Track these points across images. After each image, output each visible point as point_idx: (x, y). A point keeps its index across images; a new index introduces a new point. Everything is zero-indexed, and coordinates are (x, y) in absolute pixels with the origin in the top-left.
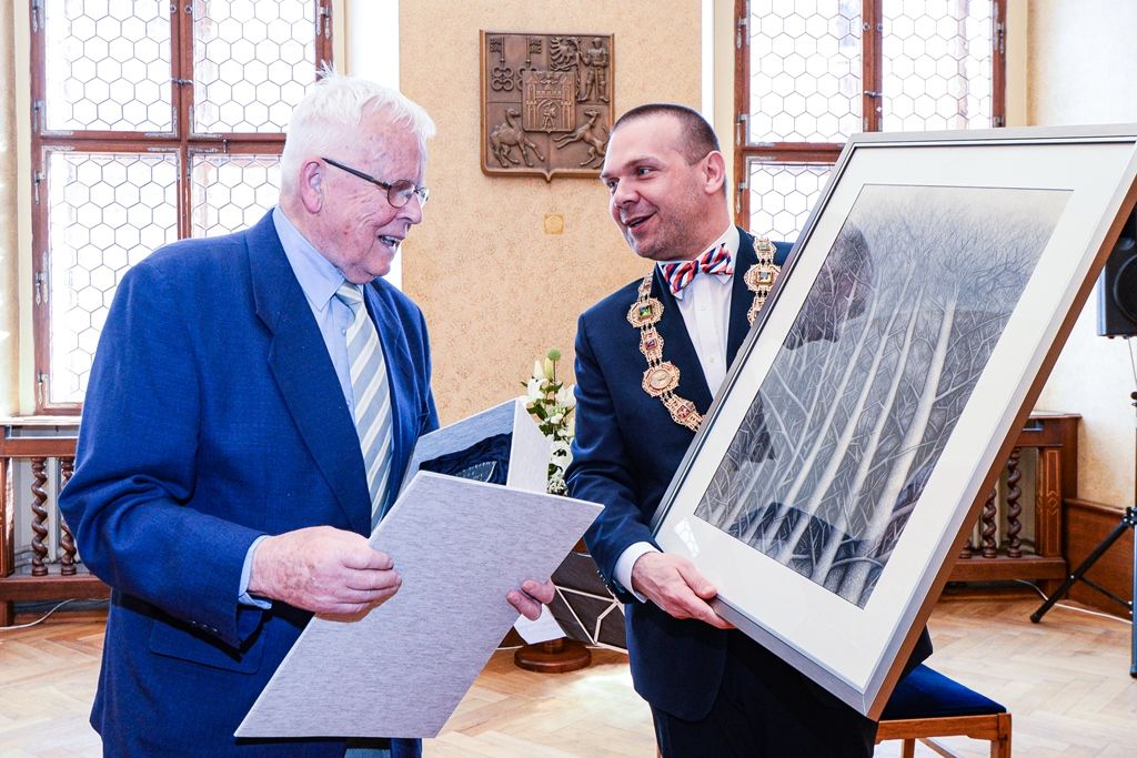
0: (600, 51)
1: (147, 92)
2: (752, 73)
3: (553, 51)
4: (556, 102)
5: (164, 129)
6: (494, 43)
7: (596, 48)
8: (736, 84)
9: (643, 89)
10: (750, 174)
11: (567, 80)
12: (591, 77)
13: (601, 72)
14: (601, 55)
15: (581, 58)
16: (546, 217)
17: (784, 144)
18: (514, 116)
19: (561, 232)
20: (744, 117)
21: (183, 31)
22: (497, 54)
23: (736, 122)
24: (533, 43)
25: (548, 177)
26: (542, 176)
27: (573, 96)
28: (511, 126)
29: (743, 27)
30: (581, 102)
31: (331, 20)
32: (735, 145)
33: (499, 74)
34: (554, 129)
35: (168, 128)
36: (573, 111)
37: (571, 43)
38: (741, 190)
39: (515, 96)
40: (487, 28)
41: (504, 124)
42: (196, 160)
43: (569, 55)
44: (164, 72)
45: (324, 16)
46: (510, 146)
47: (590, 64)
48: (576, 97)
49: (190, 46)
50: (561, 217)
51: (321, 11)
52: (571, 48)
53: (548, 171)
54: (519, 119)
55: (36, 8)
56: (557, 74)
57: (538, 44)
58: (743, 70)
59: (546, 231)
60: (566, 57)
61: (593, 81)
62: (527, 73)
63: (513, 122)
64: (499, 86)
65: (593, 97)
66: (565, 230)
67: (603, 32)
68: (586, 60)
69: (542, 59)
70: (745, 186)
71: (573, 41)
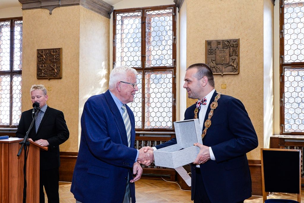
0: (235, 43)
1: (136, 58)
2: (285, 44)
3: (223, 44)
4: (224, 57)
5: (139, 67)
6: (209, 43)
7: (234, 42)
8: (280, 48)
9: (247, 52)
10: (284, 71)
11: (227, 51)
12: (233, 50)
13: (236, 48)
14: (236, 44)
15: (231, 45)
16: (222, 85)
17: (294, 63)
18: (213, 60)
19: (226, 88)
20: (283, 56)
21: (144, 44)
22: (210, 46)
23: (280, 58)
24: (218, 42)
25: (222, 75)
26: (221, 75)
27: (228, 55)
28: (213, 63)
29: (282, 33)
30: (230, 56)
31: (176, 39)
32: (280, 63)
33: (210, 51)
34: (224, 63)
35: (140, 66)
36: (228, 58)
37: (228, 42)
38: (282, 76)
39: (214, 55)
40: (207, 40)
41: (211, 63)
42: (146, 73)
43: (228, 45)
44: (139, 54)
45: (174, 39)
46: (212, 68)
47: (233, 46)
48: (229, 55)
49: (145, 48)
50: (226, 85)
51: (174, 37)
52: (228, 43)
53: (222, 73)
54: (215, 61)
55: (114, 41)
56: (224, 50)
57: (220, 42)
58: (282, 44)
59: (222, 88)
60: (227, 45)
61: (234, 51)
62: (217, 49)
63: (213, 62)
64: (210, 53)
65: (234, 54)
66: (227, 88)
67: (237, 38)
68: (232, 46)
69: (221, 46)
70: (283, 74)
71: (228, 41)
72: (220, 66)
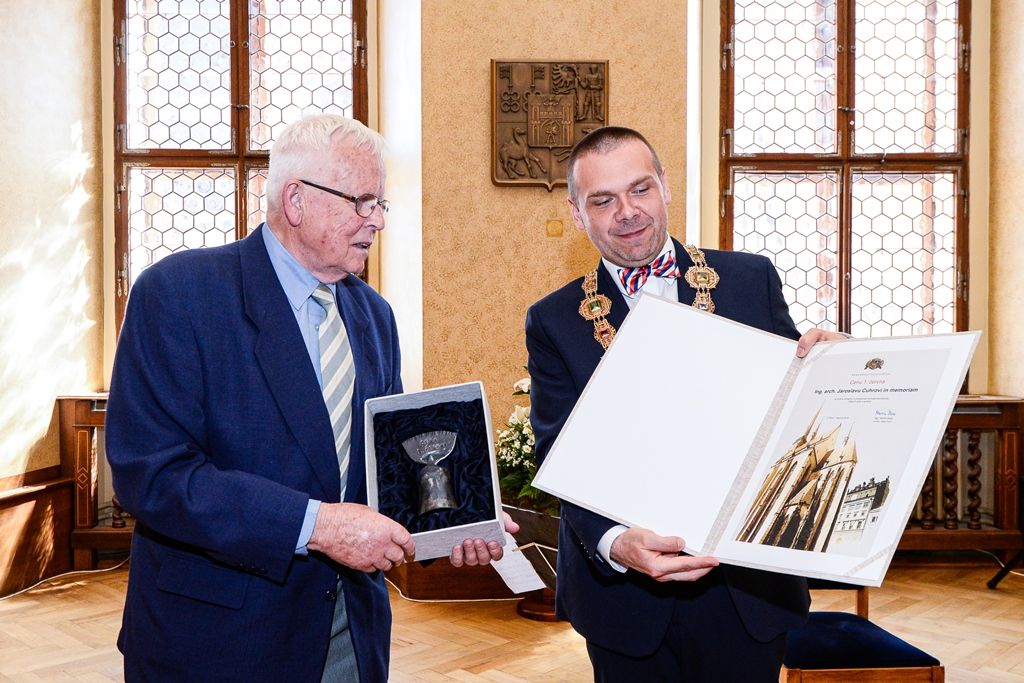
0: (595, 76)
1: (211, 116)
2: (736, 92)
3: (555, 77)
4: (557, 122)
5: (225, 147)
6: (502, 70)
7: (592, 73)
8: (721, 102)
9: (634, 109)
10: (734, 182)
11: (567, 102)
12: (588, 99)
13: (597, 95)
14: (598, 80)
15: (579, 83)
16: (548, 222)
17: (765, 154)
18: (520, 134)
19: (561, 235)
20: (729, 131)
21: (240, 64)
22: (506, 80)
23: (721, 135)
24: (537, 69)
25: (550, 186)
26: (546, 186)
27: (572, 117)
28: (517, 143)
29: (728, 51)
30: (579, 121)
31: (366, 52)
32: (721, 155)
33: (506, 98)
34: (556, 145)
35: (228, 146)
36: (572, 130)
37: (570, 69)
38: (726, 196)
39: (521, 116)
40: (496, 57)
41: (512, 142)
42: (252, 173)
43: (569, 80)
44: (224, 98)
45: (360, 48)
46: (517, 160)
47: (588, 87)
48: (575, 117)
49: (247, 76)
50: (561, 222)
51: (357, 44)
52: (571, 74)
53: (550, 183)
54: (524, 137)
55: (119, 45)
56: (558, 97)
57: (541, 70)
58: (728, 90)
59: (548, 234)
60: (566, 82)
61: (590, 102)
62: (532, 95)
63: (520, 140)
64: (507, 109)
65: (590, 117)
66: (565, 233)
67: (599, 58)
68: (584, 84)
69: (545, 84)
70: (729, 193)
71: (571, 67)
72: (541, 155)
